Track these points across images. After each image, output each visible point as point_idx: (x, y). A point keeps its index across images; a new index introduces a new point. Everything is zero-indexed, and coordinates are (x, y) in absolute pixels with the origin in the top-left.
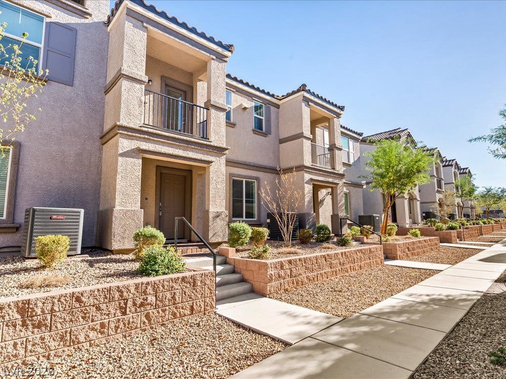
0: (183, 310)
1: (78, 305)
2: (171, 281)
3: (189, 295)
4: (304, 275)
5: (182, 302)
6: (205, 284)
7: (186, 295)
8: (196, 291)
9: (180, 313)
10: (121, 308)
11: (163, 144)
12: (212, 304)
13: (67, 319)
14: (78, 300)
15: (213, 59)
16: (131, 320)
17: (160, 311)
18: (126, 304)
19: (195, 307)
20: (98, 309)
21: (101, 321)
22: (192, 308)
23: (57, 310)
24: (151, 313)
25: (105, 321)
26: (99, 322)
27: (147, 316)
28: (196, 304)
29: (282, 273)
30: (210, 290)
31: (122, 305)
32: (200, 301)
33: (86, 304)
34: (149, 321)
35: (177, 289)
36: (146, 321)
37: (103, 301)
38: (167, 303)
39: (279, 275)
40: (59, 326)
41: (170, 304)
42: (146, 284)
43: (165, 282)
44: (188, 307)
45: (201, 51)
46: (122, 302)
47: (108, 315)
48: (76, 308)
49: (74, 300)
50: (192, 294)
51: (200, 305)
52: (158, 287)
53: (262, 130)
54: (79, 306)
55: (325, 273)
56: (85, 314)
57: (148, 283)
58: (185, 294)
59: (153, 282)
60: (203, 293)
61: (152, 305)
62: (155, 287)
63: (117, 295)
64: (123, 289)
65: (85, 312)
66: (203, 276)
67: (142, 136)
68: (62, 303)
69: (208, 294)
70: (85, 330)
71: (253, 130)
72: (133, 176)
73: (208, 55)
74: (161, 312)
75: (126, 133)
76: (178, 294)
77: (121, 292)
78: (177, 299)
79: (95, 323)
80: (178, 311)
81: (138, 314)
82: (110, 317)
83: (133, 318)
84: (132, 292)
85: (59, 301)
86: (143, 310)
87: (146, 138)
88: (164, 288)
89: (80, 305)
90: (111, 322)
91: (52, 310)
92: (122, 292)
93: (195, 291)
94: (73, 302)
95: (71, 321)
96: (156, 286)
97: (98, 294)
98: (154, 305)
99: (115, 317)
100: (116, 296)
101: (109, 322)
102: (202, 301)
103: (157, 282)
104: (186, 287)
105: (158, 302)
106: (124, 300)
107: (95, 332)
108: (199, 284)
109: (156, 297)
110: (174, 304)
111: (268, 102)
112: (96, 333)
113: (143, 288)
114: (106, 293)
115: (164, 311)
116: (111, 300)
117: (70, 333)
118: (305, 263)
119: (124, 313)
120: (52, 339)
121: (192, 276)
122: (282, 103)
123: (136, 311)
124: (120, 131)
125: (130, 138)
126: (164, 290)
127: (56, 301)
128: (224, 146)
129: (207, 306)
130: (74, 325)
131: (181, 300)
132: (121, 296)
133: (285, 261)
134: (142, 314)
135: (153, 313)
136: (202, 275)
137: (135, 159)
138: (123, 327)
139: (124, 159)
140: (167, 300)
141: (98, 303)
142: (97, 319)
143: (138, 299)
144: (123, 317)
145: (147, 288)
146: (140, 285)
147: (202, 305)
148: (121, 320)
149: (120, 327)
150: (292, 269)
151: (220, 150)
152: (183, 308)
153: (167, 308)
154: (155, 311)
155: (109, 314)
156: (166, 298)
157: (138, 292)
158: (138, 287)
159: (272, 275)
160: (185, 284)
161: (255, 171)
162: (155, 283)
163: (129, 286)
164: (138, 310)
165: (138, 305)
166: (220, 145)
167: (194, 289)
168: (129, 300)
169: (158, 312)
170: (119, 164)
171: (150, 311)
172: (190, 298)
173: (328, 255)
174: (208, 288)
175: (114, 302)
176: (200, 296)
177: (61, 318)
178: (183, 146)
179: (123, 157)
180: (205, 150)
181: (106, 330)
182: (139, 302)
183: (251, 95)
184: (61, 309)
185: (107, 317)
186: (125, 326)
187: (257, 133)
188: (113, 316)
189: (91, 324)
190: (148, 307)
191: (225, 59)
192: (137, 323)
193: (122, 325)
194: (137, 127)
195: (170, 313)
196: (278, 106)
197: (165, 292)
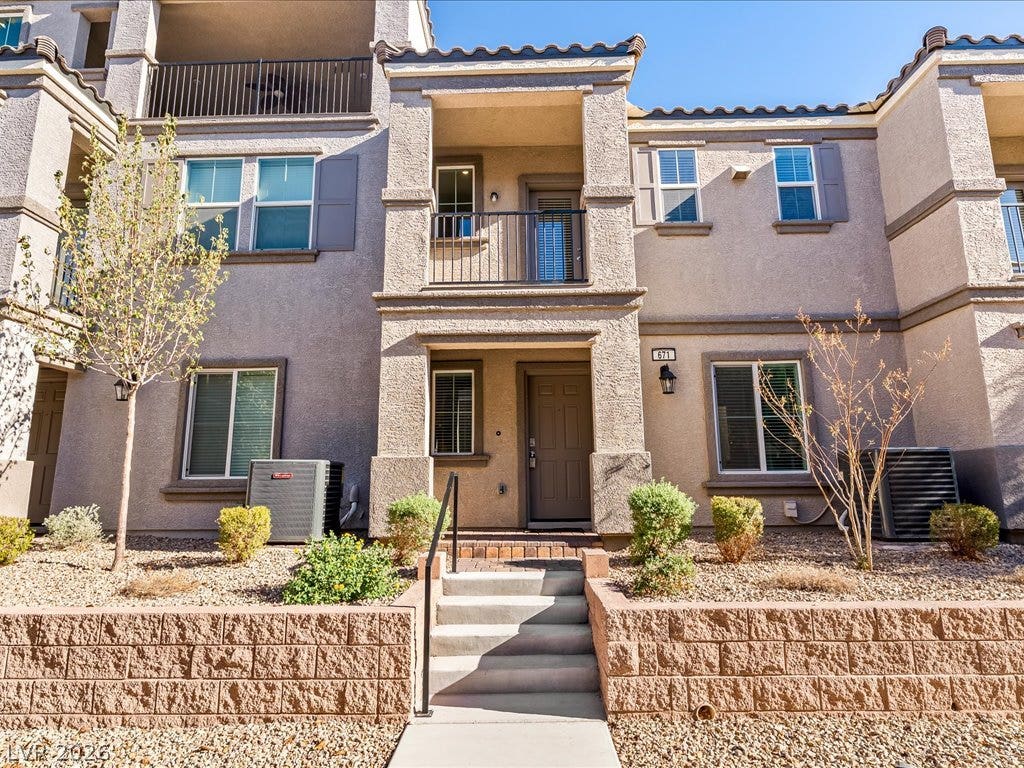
0: (317, 698)
1: (108, 641)
2: (289, 621)
3: (334, 664)
4: (802, 677)
5: (316, 678)
6: (381, 644)
7: (326, 662)
8: (355, 657)
9: (309, 702)
10: (183, 661)
11: (471, 314)
12: (399, 700)
13: (90, 661)
14: (109, 630)
15: (587, 93)
16: (198, 693)
17: (261, 686)
18: (191, 655)
19: (348, 698)
20: (141, 654)
21: (144, 680)
22: (341, 700)
23: (77, 642)
24: (240, 686)
25: (151, 680)
26: (140, 681)
27: (233, 691)
28: (354, 691)
29: (679, 652)
30: (396, 660)
31: (185, 655)
32: (363, 685)
33: (121, 640)
34: (238, 703)
35: (305, 643)
36: (231, 703)
37: (149, 640)
38: (278, 671)
39: (661, 656)
40: (78, 671)
41: (285, 676)
42: (234, 620)
43: (276, 622)
44: (333, 692)
45: (552, 89)
46: (185, 649)
47: (158, 670)
48: (105, 645)
49: (104, 629)
50: (344, 663)
51: (364, 695)
52: (259, 630)
53: (812, 215)
54: (110, 643)
55: (936, 684)
56: (119, 659)
57: (237, 619)
58: (324, 657)
59: (248, 618)
60: (373, 667)
61: (244, 670)
62: (252, 630)
63: (174, 633)
64: (186, 623)
65: (120, 655)
66: (376, 622)
67: (424, 308)
68: (85, 632)
69: (388, 670)
70: (115, 691)
71: (776, 226)
72: (410, 391)
73: (572, 88)
74: (263, 689)
75: (392, 309)
76: (305, 656)
77: (181, 627)
78: (303, 667)
79: (133, 680)
80: (304, 697)
81: (214, 681)
82: (162, 673)
83: (203, 689)
84: (203, 632)
85: (81, 626)
86: (224, 676)
87: (434, 311)
88: (272, 634)
89: (113, 641)
90: (160, 686)
91: (70, 641)
92: (184, 629)
93: (351, 657)
94: (103, 633)
95: (97, 667)
96: (255, 628)
97: (141, 625)
98: (249, 669)
99: (170, 677)
100: (173, 635)
101: (157, 685)
102: (372, 686)
103: (258, 619)
104: (328, 643)
105: (258, 666)
106: (189, 645)
107: (134, 698)
108: (363, 639)
109: (254, 654)
110: (295, 677)
111: (824, 134)
112: (135, 701)
113: (227, 627)
114: (156, 625)
115: (271, 689)
116: (165, 641)
117: (93, 689)
118: (803, 629)
119: (187, 675)
120: (67, 693)
121: (344, 617)
122: (882, 119)
123: (210, 674)
124: (382, 309)
125: (402, 317)
126: (272, 640)
127: (76, 625)
128: (633, 287)
129: (386, 702)
130: (101, 677)
131: (312, 671)
132: (183, 636)
133: (690, 613)
134: (223, 684)
135: (246, 688)
136: (373, 617)
137: (413, 357)
138: (182, 703)
139: (392, 359)
140: (278, 665)
141: (141, 642)
142: (137, 675)
143: (214, 648)
144: (184, 681)
145: (233, 629)
146: (222, 621)
147: (369, 696)
148: (180, 686)
149: (177, 701)
150: (731, 646)
151: (618, 302)
152: (317, 693)
153: (279, 684)
154: (250, 685)
155: (159, 668)
156: (274, 659)
157: (215, 634)
158: (216, 624)
159: (625, 652)
160: (327, 635)
161: (794, 336)
162: (251, 621)
163: (197, 618)
164: (215, 673)
165: (215, 664)
166: (621, 288)
167: (350, 651)
168: (198, 648)
169: (257, 688)
170: (383, 370)
171: (240, 682)
172: (338, 671)
173: (954, 614)
174: (391, 654)
175: (169, 647)
176: (364, 672)
177: (82, 657)
178: (517, 310)
179: (390, 356)
180: (574, 309)
181: (151, 701)
182: (216, 657)
183: (759, 137)
184: (83, 641)
185: (155, 675)
186: (186, 702)
187: (789, 229)
188: (167, 675)
189: (128, 680)
190: (236, 672)
191: (621, 79)
192: (210, 702)
193: (180, 699)
194: (416, 293)
195: (286, 698)
196: (870, 134)
197: (275, 644)
